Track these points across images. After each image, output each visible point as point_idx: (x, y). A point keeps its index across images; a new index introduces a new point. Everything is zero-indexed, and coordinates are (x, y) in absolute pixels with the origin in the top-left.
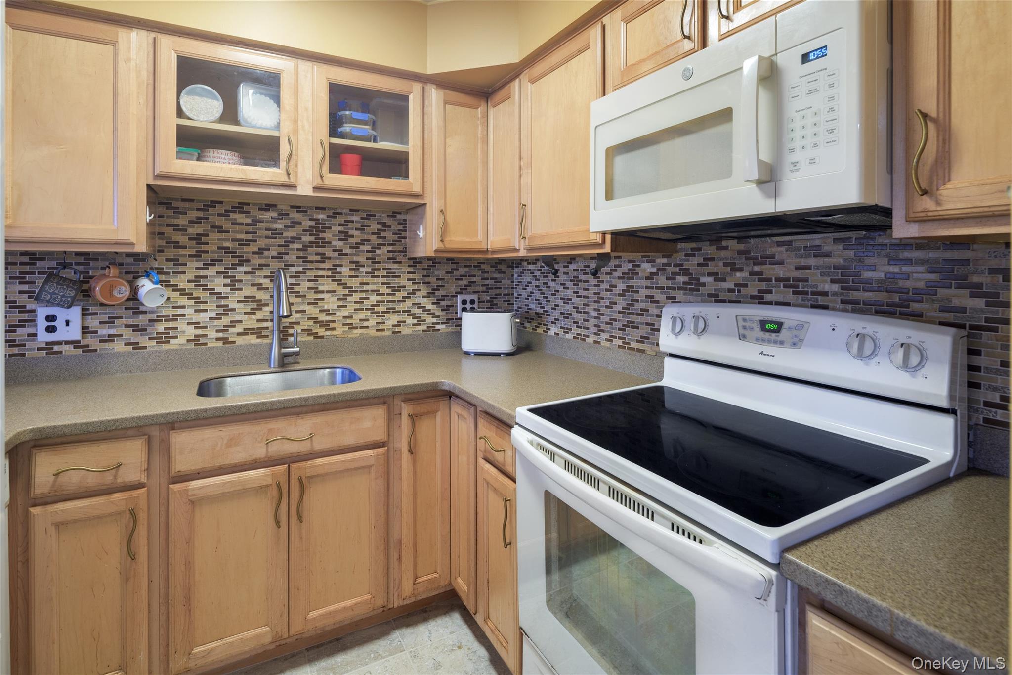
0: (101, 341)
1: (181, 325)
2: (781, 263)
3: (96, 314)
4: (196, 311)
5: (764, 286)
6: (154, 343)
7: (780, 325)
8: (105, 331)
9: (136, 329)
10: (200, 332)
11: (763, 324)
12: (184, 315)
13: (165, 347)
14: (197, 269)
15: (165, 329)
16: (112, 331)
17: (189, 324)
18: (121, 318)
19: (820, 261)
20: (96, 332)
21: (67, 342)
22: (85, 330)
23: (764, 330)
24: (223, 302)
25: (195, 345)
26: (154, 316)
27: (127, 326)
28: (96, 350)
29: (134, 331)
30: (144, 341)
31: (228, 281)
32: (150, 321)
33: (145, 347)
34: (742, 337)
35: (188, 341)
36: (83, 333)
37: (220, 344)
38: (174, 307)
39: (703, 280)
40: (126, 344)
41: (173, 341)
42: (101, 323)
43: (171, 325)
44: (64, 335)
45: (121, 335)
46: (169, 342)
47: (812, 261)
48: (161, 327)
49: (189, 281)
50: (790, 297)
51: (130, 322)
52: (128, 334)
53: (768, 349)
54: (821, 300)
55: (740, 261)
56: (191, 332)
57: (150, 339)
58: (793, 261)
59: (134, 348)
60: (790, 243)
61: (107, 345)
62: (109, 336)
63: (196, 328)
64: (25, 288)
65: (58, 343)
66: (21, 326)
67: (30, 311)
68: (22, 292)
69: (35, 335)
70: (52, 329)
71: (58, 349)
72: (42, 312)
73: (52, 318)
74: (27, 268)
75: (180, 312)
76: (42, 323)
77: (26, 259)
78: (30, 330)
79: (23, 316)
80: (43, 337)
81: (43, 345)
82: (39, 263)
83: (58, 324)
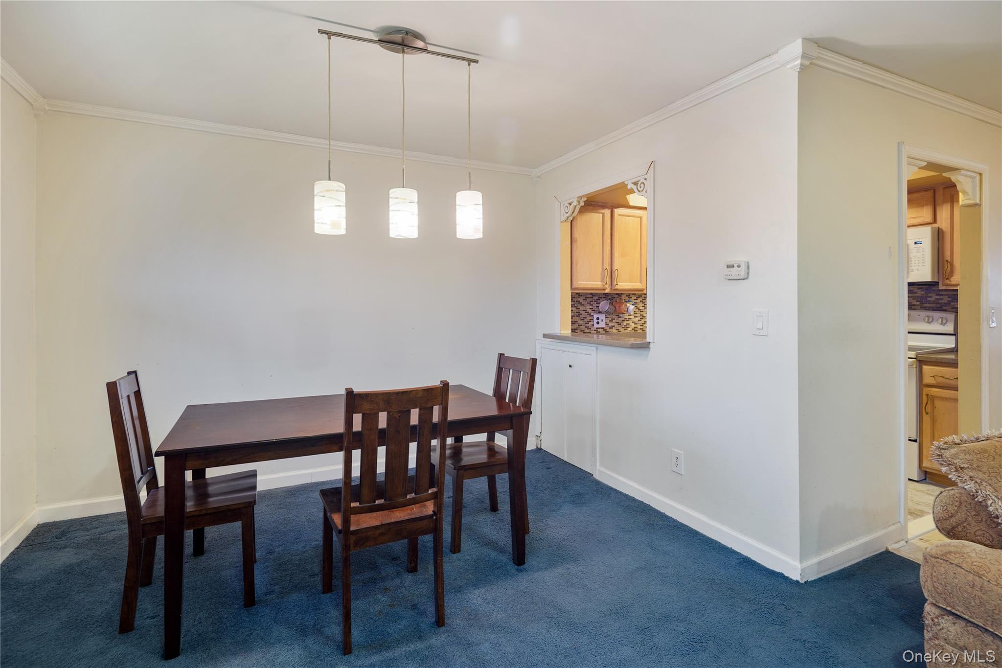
3: (608, 318)
6: (623, 329)
8: (611, 324)
9: (619, 324)
10: (635, 326)
12: (631, 319)
13: (626, 331)
14: (635, 299)
16: (613, 325)
18: (614, 319)
20: (609, 325)
21: (601, 328)
22: (607, 325)
24: (642, 313)
26: (623, 319)
27: (616, 323)
28: (608, 332)
30: (620, 329)
31: (643, 305)
33: (621, 332)
35: (633, 329)
37: (641, 331)
40: (616, 330)
41: (628, 329)
42: (610, 321)
43: (628, 322)
44: (601, 325)
48: (625, 323)
51: (617, 321)
52: (616, 325)
56: (633, 325)
59: (619, 332)
61: (611, 329)
63: (635, 324)
64: (591, 307)
65: (599, 328)
66: (590, 322)
67: (592, 316)
68: (590, 309)
69: (593, 325)
70: (598, 323)
71: (599, 330)
72: (596, 316)
73: (598, 319)
74: (591, 299)
75: (630, 317)
76: (595, 321)
77: (591, 296)
78: (592, 323)
79: (591, 318)
80: (596, 326)
81: (595, 329)
82: (594, 298)
83: (600, 321)
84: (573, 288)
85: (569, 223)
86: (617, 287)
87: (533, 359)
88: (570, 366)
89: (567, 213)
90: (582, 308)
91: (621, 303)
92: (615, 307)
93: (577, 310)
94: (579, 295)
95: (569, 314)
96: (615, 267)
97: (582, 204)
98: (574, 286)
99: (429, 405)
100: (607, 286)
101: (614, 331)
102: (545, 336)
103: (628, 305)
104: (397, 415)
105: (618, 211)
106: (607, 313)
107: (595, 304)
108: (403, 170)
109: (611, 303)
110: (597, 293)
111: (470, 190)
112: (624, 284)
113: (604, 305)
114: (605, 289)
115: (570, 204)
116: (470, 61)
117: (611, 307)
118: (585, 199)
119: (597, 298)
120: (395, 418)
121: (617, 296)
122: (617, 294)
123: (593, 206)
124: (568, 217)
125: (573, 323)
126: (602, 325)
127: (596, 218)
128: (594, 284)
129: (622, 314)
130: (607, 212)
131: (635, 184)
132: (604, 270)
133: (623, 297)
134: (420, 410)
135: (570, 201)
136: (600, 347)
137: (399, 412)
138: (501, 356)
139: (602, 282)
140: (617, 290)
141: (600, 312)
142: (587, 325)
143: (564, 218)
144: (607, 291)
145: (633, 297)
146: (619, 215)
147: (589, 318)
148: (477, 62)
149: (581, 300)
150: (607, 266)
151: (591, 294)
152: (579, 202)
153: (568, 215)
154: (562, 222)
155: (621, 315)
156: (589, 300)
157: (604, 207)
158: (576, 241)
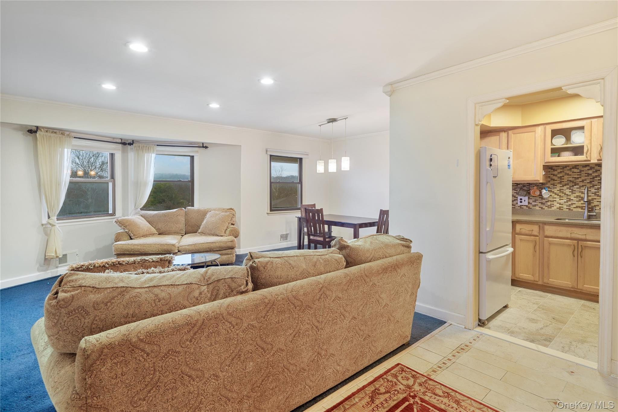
0: (533, 206)
1: (555, 203)
3: (531, 199)
4: (560, 199)
6: (547, 208)
8: (534, 203)
9: (542, 203)
10: (561, 206)
14: (560, 187)
15: (550, 204)
16: (536, 204)
17: (557, 203)
18: (538, 200)
20: (532, 204)
21: (525, 206)
22: (529, 203)
24: (569, 197)
25: (559, 209)
26: (547, 200)
27: (539, 203)
28: (531, 208)
29: (541, 204)
30: (544, 207)
31: (571, 191)
32: (546, 202)
33: (544, 209)
35: (557, 208)
36: (528, 204)
37: (568, 210)
38: (553, 198)
40: (539, 207)
41: (552, 208)
42: (533, 201)
43: (552, 203)
44: (523, 204)
45: (538, 205)
46: (551, 208)
48: (549, 203)
49: (558, 191)
51: (540, 202)
52: (540, 205)
56: (558, 206)
57: (546, 206)
59: (541, 209)
61: (534, 207)
62: (535, 205)
63: (560, 204)
64: (516, 192)
65: (523, 206)
66: (515, 201)
67: (517, 197)
68: (515, 193)
69: (517, 203)
70: (521, 202)
71: (522, 207)
72: (519, 198)
73: (521, 199)
74: (516, 187)
75: (555, 199)
76: (519, 201)
77: (516, 185)
78: (517, 202)
79: (516, 198)
80: (519, 204)
81: (519, 206)
82: (519, 186)
83: (523, 201)
106: (528, 196)
110: (521, 183)
126: (525, 203)
145: (557, 185)
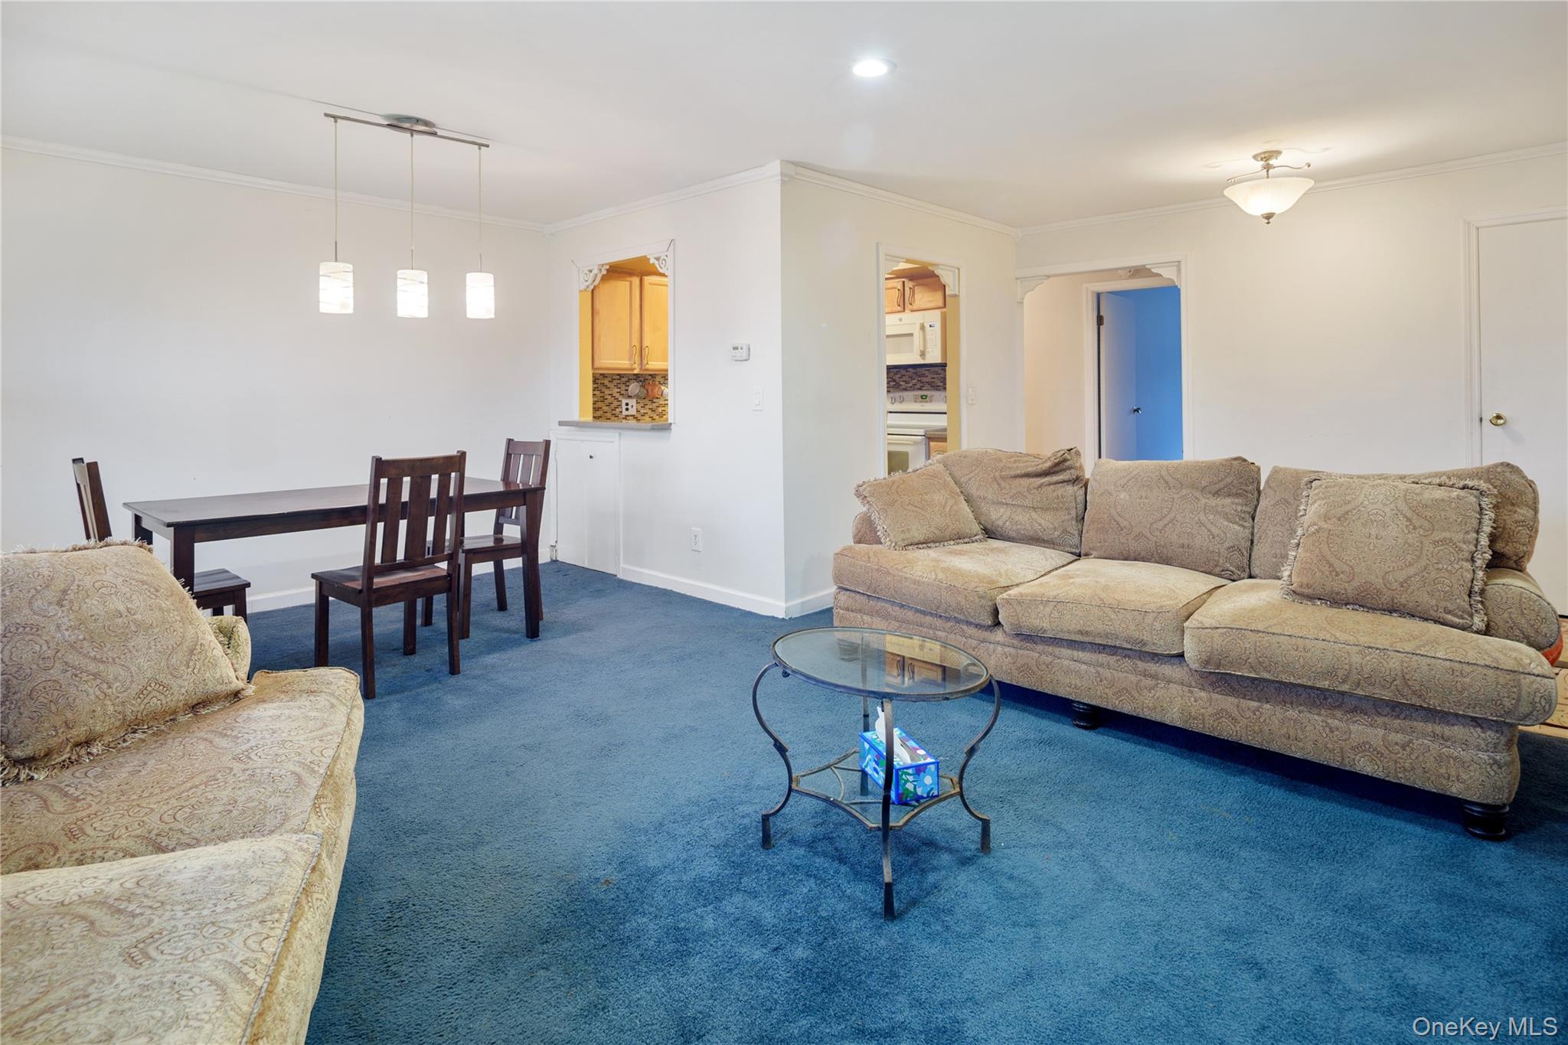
0: (641, 416)
2: (927, 376)
3: (640, 403)
5: (922, 384)
6: (658, 418)
7: (926, 396)
8: (643, 411)
9: (653, 410)
11: (922, 396)
13: (662, 419)
16: (645, 411)
18: (647, 405)
19: (938, 376)
20: (640, 411)
21: (632, 416)
22: (638, 411)
23: (922, 398)
26: (658, 405)
27: (649, 409)
29: (651, 411)
30: (654, 416)
32: (657, 408)
33: (655, 419)
34: (915, 402)
36: (636, 411)
39: (901, 383)
40: (649, 418)
41: (664, 418)
42: (642, 407)
43: (663, 409)
44: (630, 412)
45: (647, 414)
47: (936, 376)
48: (660, 410)
50: (929, 387)
51: (651, 407)
52: (649, 412)
53: (924, 404)
54: (938, 388)
55: (914, 376)
57: (656, 415)
58: (930, 376)
59: (652, 420)
60: (929, 370)
61: (643, 417)
62: (644, 414)
64: (618, 390)
65: (628, 416)
66: (618, 407)
67: (620, 401)
68: (617, 393)
69: (621, 412)
70: (627, 409)
71: (628, 418)
72: (624, 401)
73: (627, 404)
74: (619, 381)
76: (624, 407)
77: (618, 377)
78: (620, 410)
79: (618, 403)
80: (625, 413)
81: (624, 416)
82: (622, 379)
83: (629, 407)
84: (595, 367)
85: (590, 294)
86: (647, 367)
87: (547, 441)
88: (591, 457)
89: (587, 281)
90: (607, 392)
91: (654, 385)
92: (647, 391)
93: (602, 395)
94: (604, 376)
95: (590, 400)
96: (646, 343)
97: (604, 272)
98: (597, 365)
99: (448, 472)
100: (636, 366)
101: (647, 418)
102: (561, 423)
103: (663, 388)
104: (419, 480)
105: (648, 279)
106: (637, 397)
107: (623, 387)
108: (412, 251)
109: (643, 386)
110: (625, 374)
111: (481, 271)
112: (654, 365)
113: (634, 388)
114: (633, 370)
115: (591, 271)
116: (480, 145)
117: (642, 389)
118: (608, 267)
119: (626, 379)
120: (418, 483)
121: (650, 377)
122: (650, 375)
123: (620, 273)
124: (588, 287)
125: (595, 409)
126: (632, 411)
127: (622, 287)
128: (620, 364)
129: (657, 398)
130: (636, 281)
131: (658, 259)
132: (632, 347)
133: (658, 379)
134: (440, 476)
135: (590, 268)
136: (624, 433)
137: (422, 477)
138: (510, 441)
139: (629, 360)
140: (648, 370)
141: (630, 397)
142: (614, 412)
143: (583, 287)
144: (636, 372)
146: (650, 284)
147: (616, 403)
148: (488, 146)
149: (606, 382)
150: (636, 342)
151: (618, 375)
152: (600, 270)
153: (588, 283)
154: (580, 291)
155: (654, 400)
156: (615, 382)
157: (631, 274)
158: (598, 313)
